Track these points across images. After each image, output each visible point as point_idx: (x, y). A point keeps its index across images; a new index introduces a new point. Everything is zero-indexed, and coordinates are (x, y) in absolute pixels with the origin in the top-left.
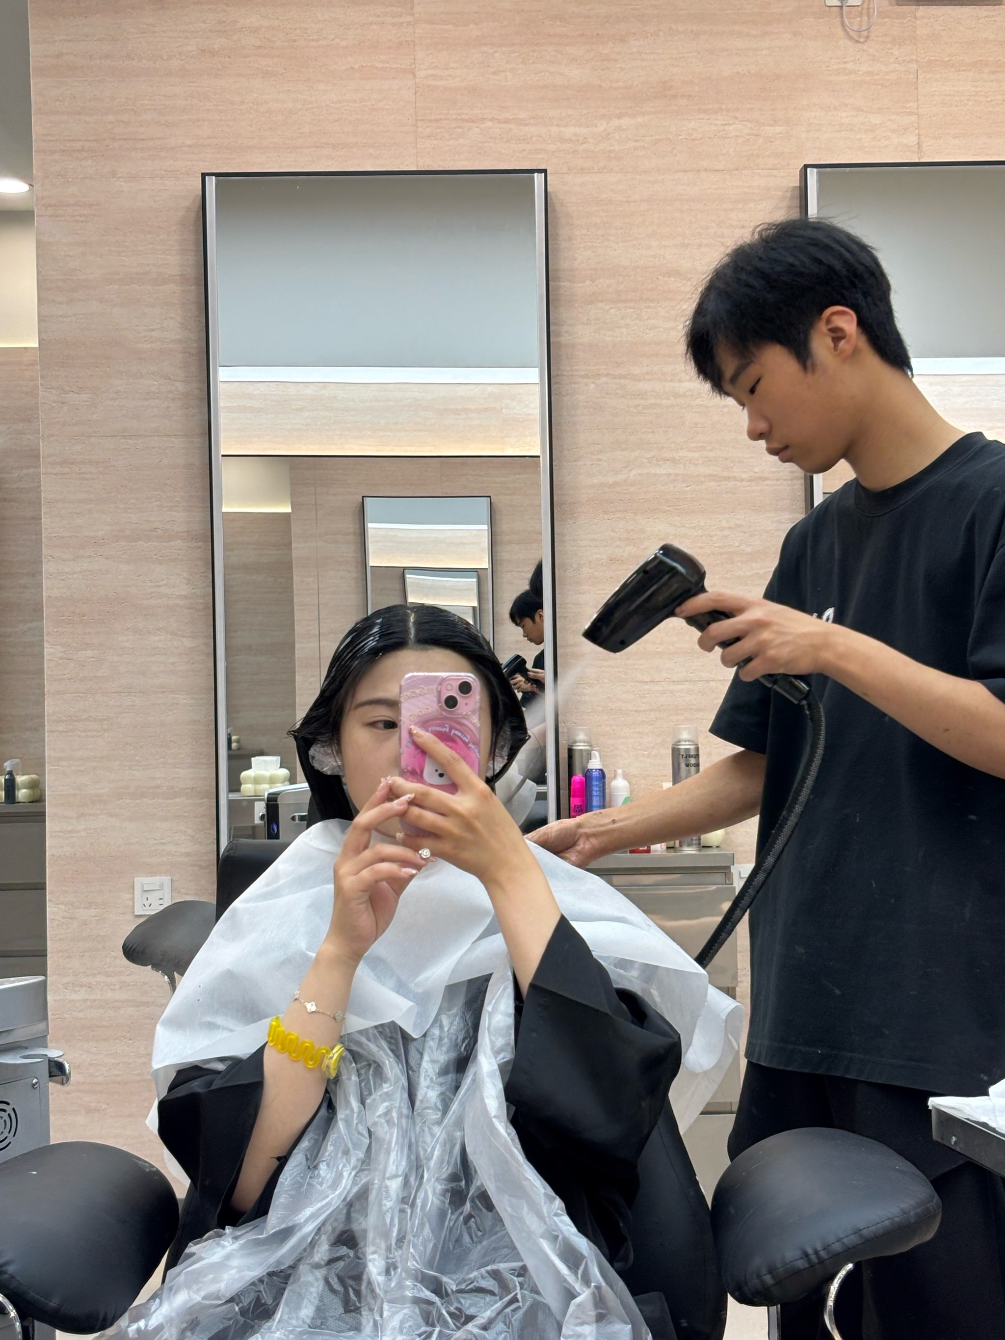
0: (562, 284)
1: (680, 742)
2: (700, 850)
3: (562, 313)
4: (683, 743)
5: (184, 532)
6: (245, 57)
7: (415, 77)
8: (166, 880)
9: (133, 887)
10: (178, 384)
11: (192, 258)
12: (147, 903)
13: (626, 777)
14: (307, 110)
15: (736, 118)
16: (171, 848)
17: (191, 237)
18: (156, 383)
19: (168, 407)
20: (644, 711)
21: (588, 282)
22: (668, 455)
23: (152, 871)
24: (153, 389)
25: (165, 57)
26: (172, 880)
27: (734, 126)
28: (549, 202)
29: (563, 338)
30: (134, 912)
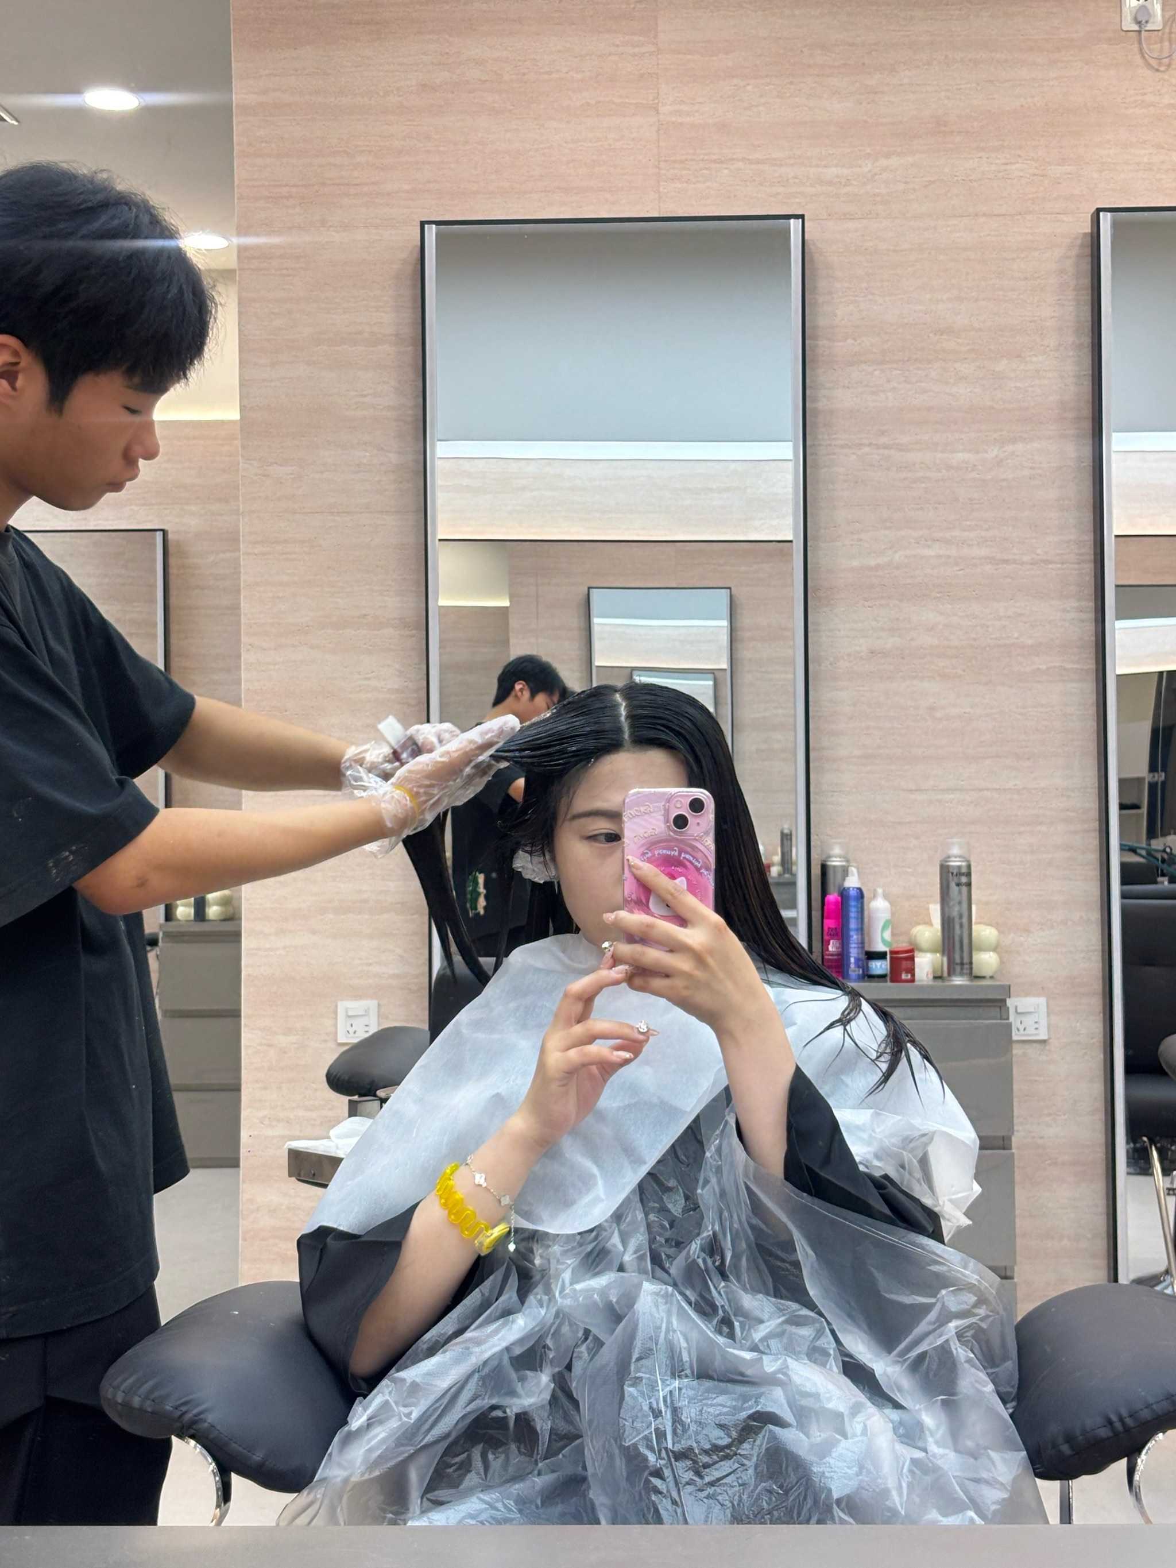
0: (820, 343)
1: (949, 857)
2: (971, 980)
3: (820, 375)
4: (953, 859)
5: (396, 619)
6: (470, 92)
7: (658, 113)
8: (372, 1004)
9: (335, 1012)
10: (391, 455)
11: (408, 316)
12: (351, 1031)
13: (886, 897)
14: (537, 150)
15: (1019, 156)
16: (376, 969)
17: (408, 292)
18: (368, 454)
19: (380, 481)
20: (910, 823)
21: (850, 341)
22: (939, 535)
23: (357, 994)
24: (365, 461)
25: (381, 94)
26: (379, 1005)
27: (1017, 165)
28: (806, 251)
29: (821, 403)
30: (336, 1040)
